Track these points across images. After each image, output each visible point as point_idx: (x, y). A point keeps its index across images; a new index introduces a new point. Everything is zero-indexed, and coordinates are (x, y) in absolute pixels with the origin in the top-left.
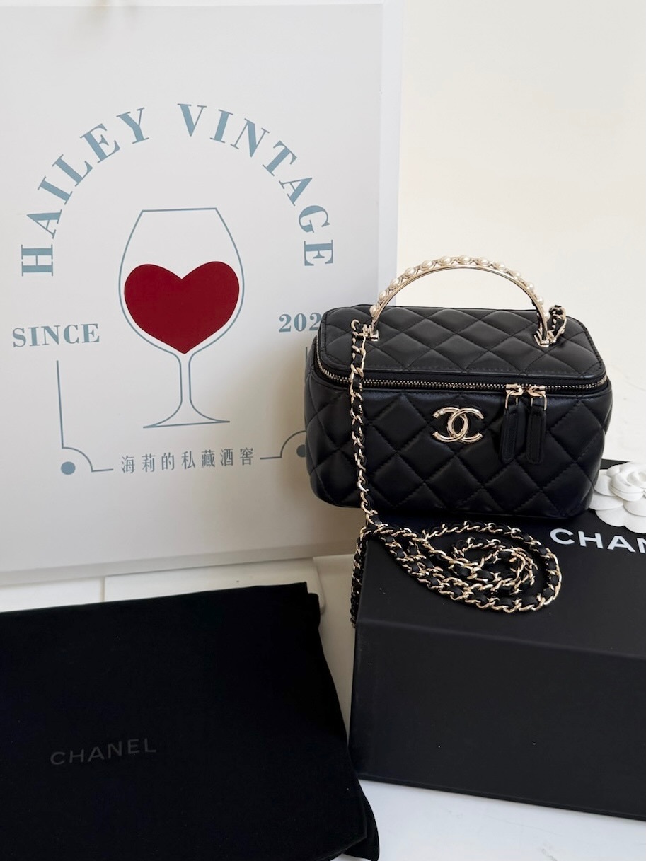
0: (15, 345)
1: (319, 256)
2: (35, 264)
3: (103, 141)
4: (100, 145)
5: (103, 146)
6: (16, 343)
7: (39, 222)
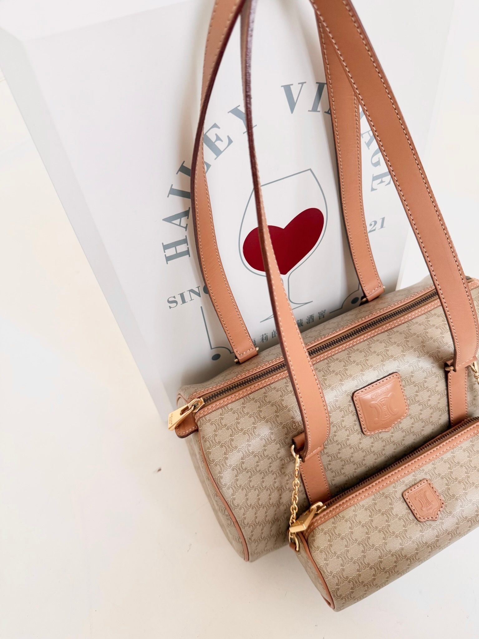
0: (170, 307)
1: (382, 182)
2: (175, 253)
3: (218, 138)
4: (216, 143)
5: (218, 144)
6: (171, 306)
7: (173, 222)
